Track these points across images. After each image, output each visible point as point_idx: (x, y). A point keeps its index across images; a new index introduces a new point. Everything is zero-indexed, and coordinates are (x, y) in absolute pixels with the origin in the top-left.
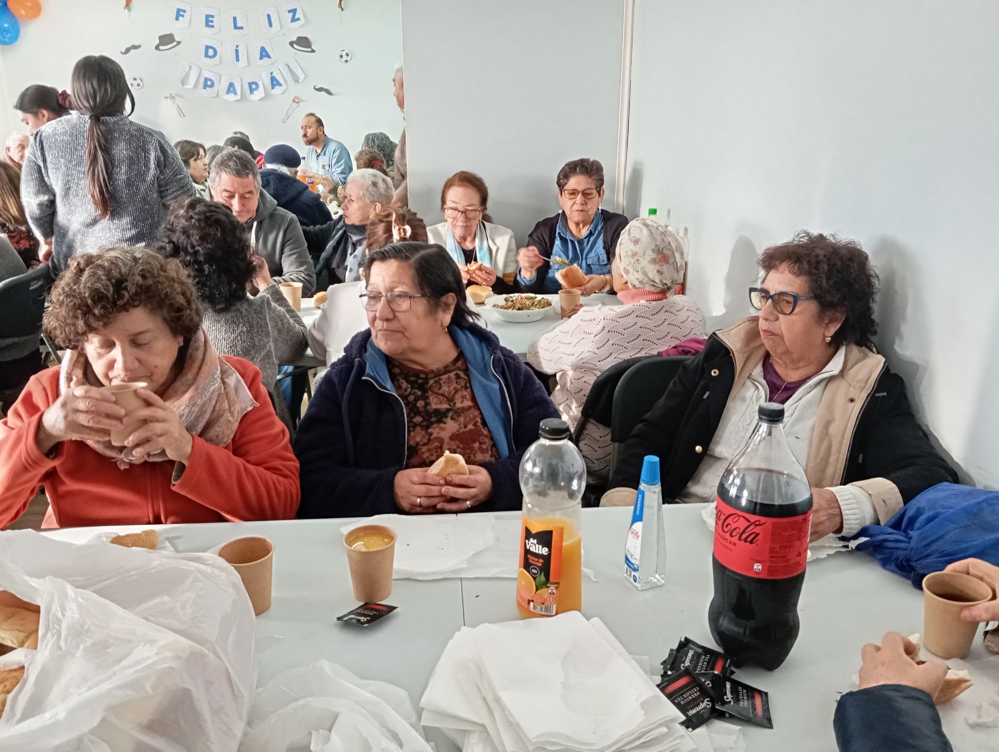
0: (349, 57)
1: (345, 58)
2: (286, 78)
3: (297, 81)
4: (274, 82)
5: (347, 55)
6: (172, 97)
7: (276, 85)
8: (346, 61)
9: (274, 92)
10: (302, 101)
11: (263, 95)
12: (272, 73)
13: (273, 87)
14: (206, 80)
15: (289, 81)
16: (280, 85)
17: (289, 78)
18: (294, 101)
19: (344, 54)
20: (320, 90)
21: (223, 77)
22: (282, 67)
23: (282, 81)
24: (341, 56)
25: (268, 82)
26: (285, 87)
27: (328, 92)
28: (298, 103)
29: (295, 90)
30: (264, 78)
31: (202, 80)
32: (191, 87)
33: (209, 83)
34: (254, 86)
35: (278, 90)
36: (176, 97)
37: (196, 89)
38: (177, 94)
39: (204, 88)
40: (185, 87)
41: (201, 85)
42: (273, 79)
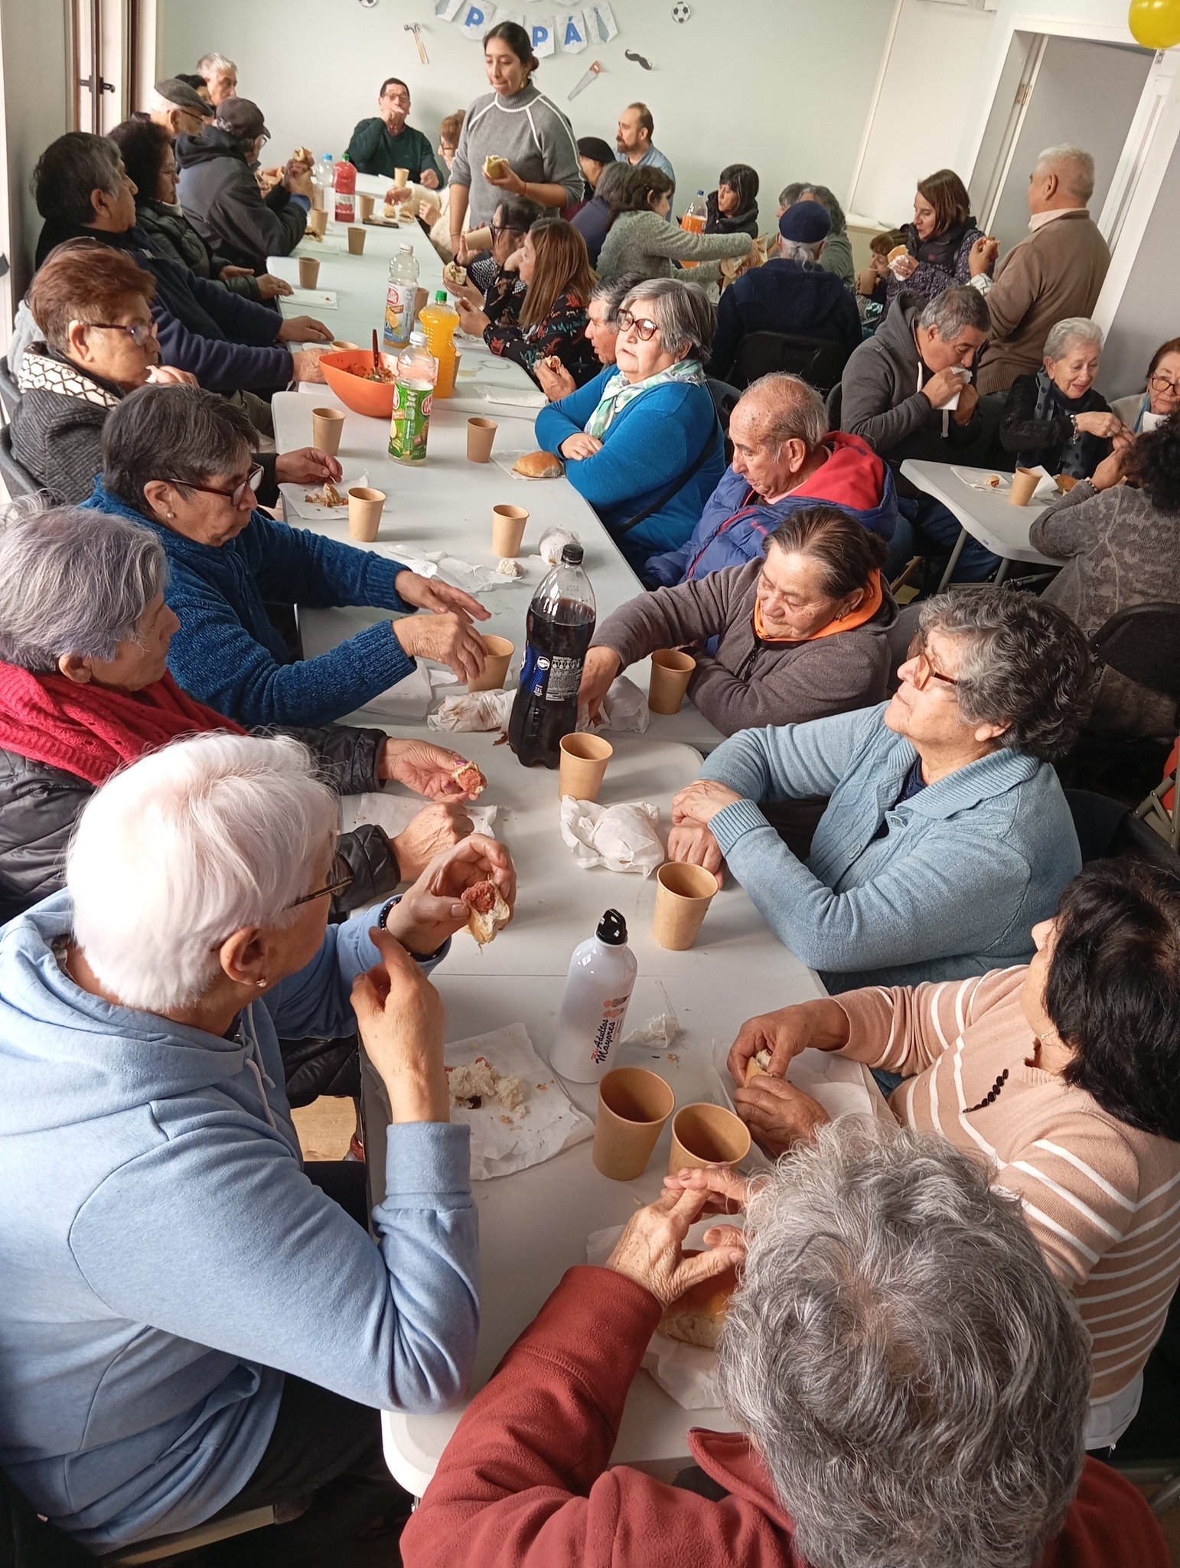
0: (687, 15)
1: (681, 14)
2: (590, 30)
3: (603, 35)
4: (571, 34)
5: (685, 10)
6: (415, 29)
7: (572, 38)
8: (681, 20)
9: (567, 48)
10: (605, 71)
11: (552, 51)
12: (570, 19)
13: (567, 42)
14: (473, 10)
15: (593, 36)
16: (579, 39)
17: (594, 32)
18: (592, 68)
19: (681, 8)
20: (634, 57)
21: (498, 11)
22: (588, 12)
23: (582, 34)
24: (676, 11)
25: (562, 32)
26: (584, 44)
27: (644, 63)
28: (597, 72)
29: (597, 52)
30: (558, 23)
31: (467, 10)
32: (450, 18)
33: (476, 17)
34: (540, 34)
35: (574, 46)
36: (423, 30)
37: (454, 23)
38: (426, 27)
39: (468, 23)
40: (439, 16)
41: (464, 17)
42: (571, 28)
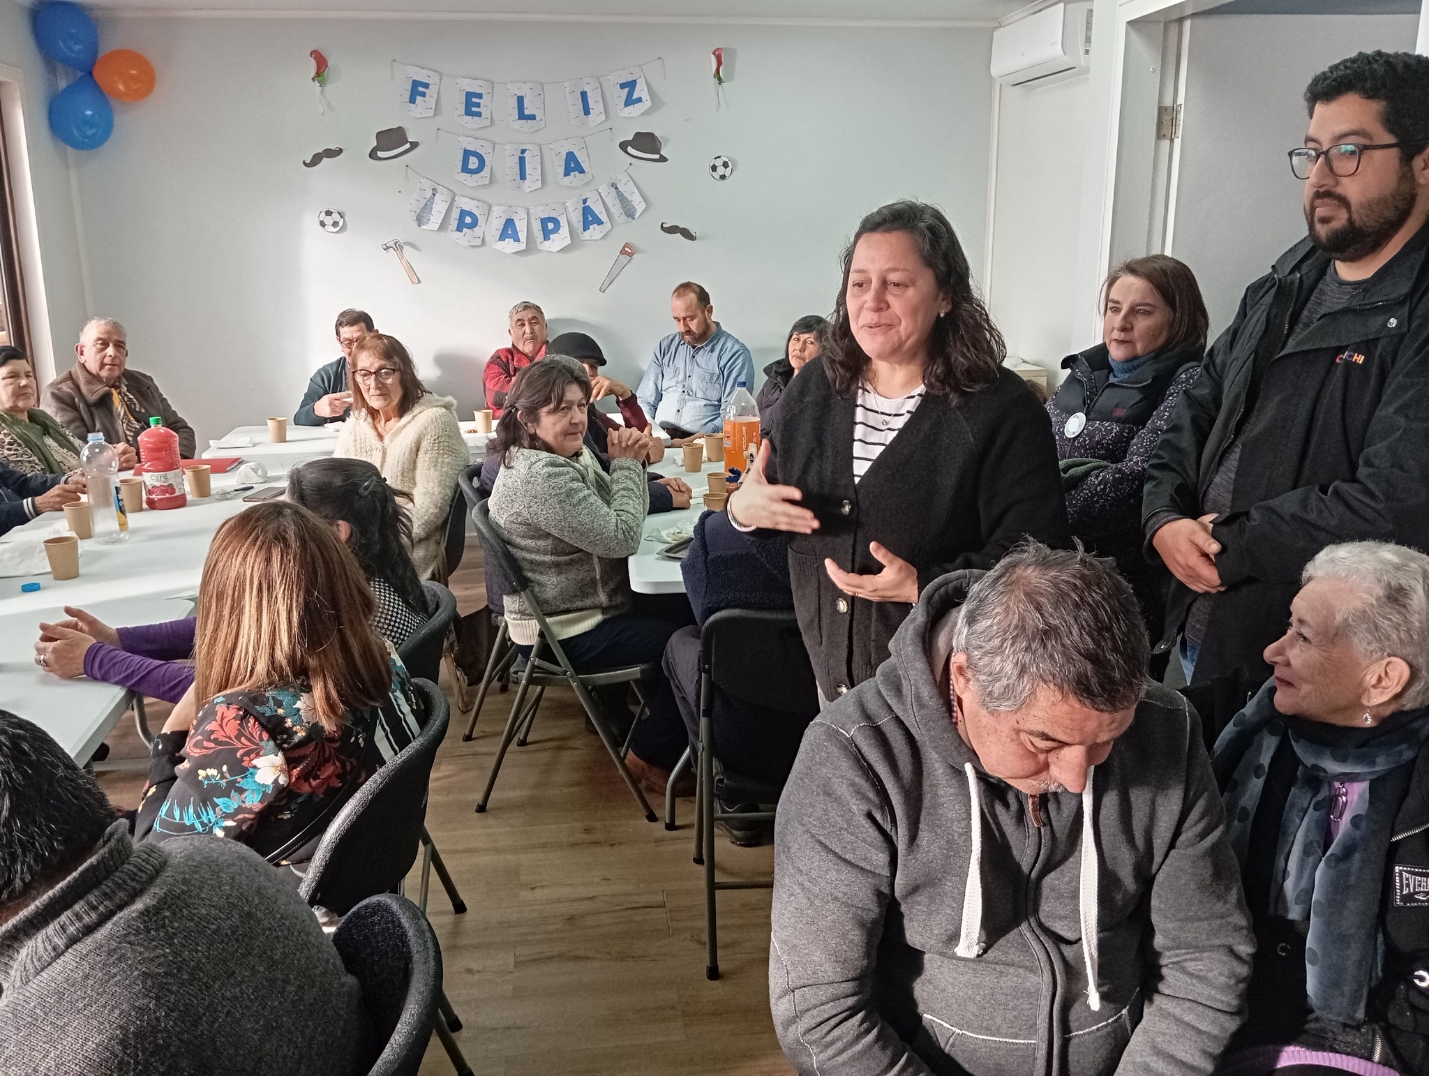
0: (729, 169)
1: (721, 170)
2: (612, 210)
3: (630, 213)
4: (589, 218)
5: (725, 165)
6: (398, 247)
7: (592, 223)
8: (723, 177)
9: (587, 235)
10: (639, 251)
11: (568, 241)
12: (585, 201)
13: (586, 228)
14: (463, 213)
15: (616, 216)
16: (600, 223)
17: (616, 210)
18: (623, 252)
19: (719, 163)
20: (673, 230)
21: (494, 209)
22: (604, 190)
23: (603, 216)
24: (714, 168)
25: (577, 218)
26: (608, 226)
27: (687, 234)
28: (631, 255)
29: (626, 232)
30: (570, 209)
31: (455, 214)
32: (436, 227)
33: (468, 220)
34: (551, 226)
35: (595, 232)
36: (406, 246)
37: (443, 232)
38: (409, 243)
39: (459, 229)
40: (422, 227)
41: (454, 223)
42: (587, 211)
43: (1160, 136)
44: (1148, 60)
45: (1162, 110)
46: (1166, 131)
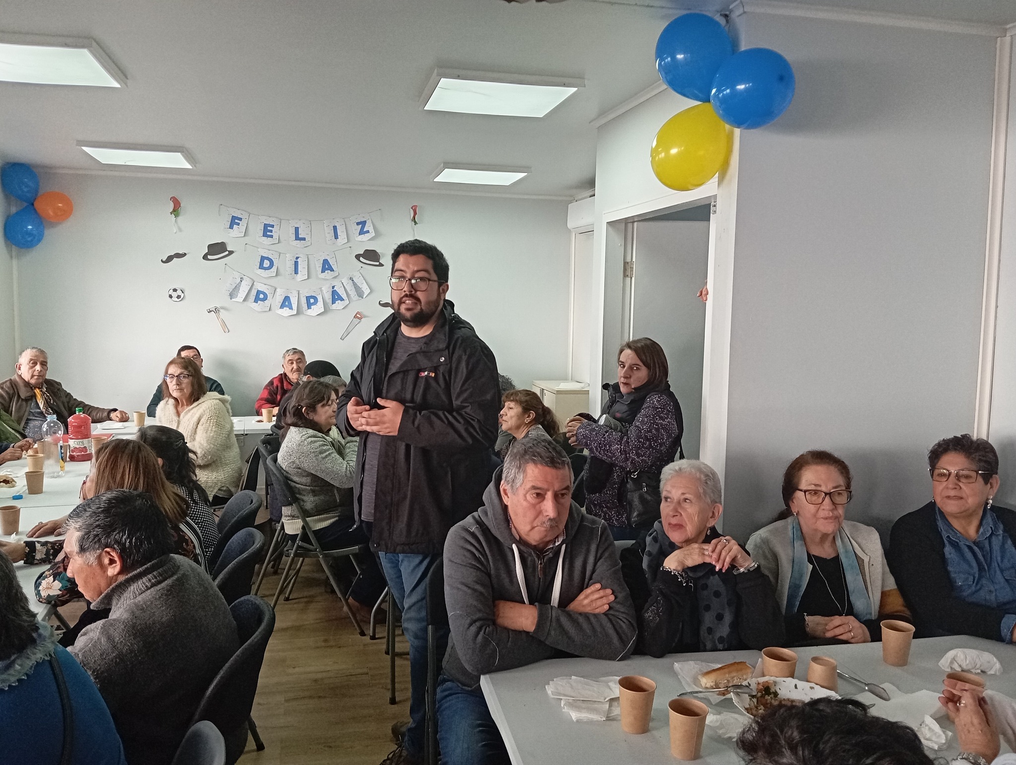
2: (350, 292)
3: (360, 294)
4: (336, 297)
6: (217, 311)
7: (337, 300)
9: (334, 306)
10: (365, 317)
11: (322, 310)
12: (333, 287)
13: (333, 302)
14: (259, 292)
15: (352, 296)
16: (342, 300)
17: (353, 293)
18: (355, 317)
20: (385, 305)
21: (278, 290)
22: (345, 281)
23: (344, 296)
25: (328, 297)
26: (347, 302)
28: (360, 319)
29: (358, 306)
30: (324, 292)
31: (254, 293)
32: (241, 300)
33: (262, 296)
34: (312, 301)
35: (339, 305)
36: (221, 310)
37: (245, 303)
38: (223, 308)
39: (256, 301)
40: (233, 300)
41: (252, 298)
42: (334, 293)
43: (625, 276)
44: (618, 241)
45: (625, 263)
46: (628, 273)
